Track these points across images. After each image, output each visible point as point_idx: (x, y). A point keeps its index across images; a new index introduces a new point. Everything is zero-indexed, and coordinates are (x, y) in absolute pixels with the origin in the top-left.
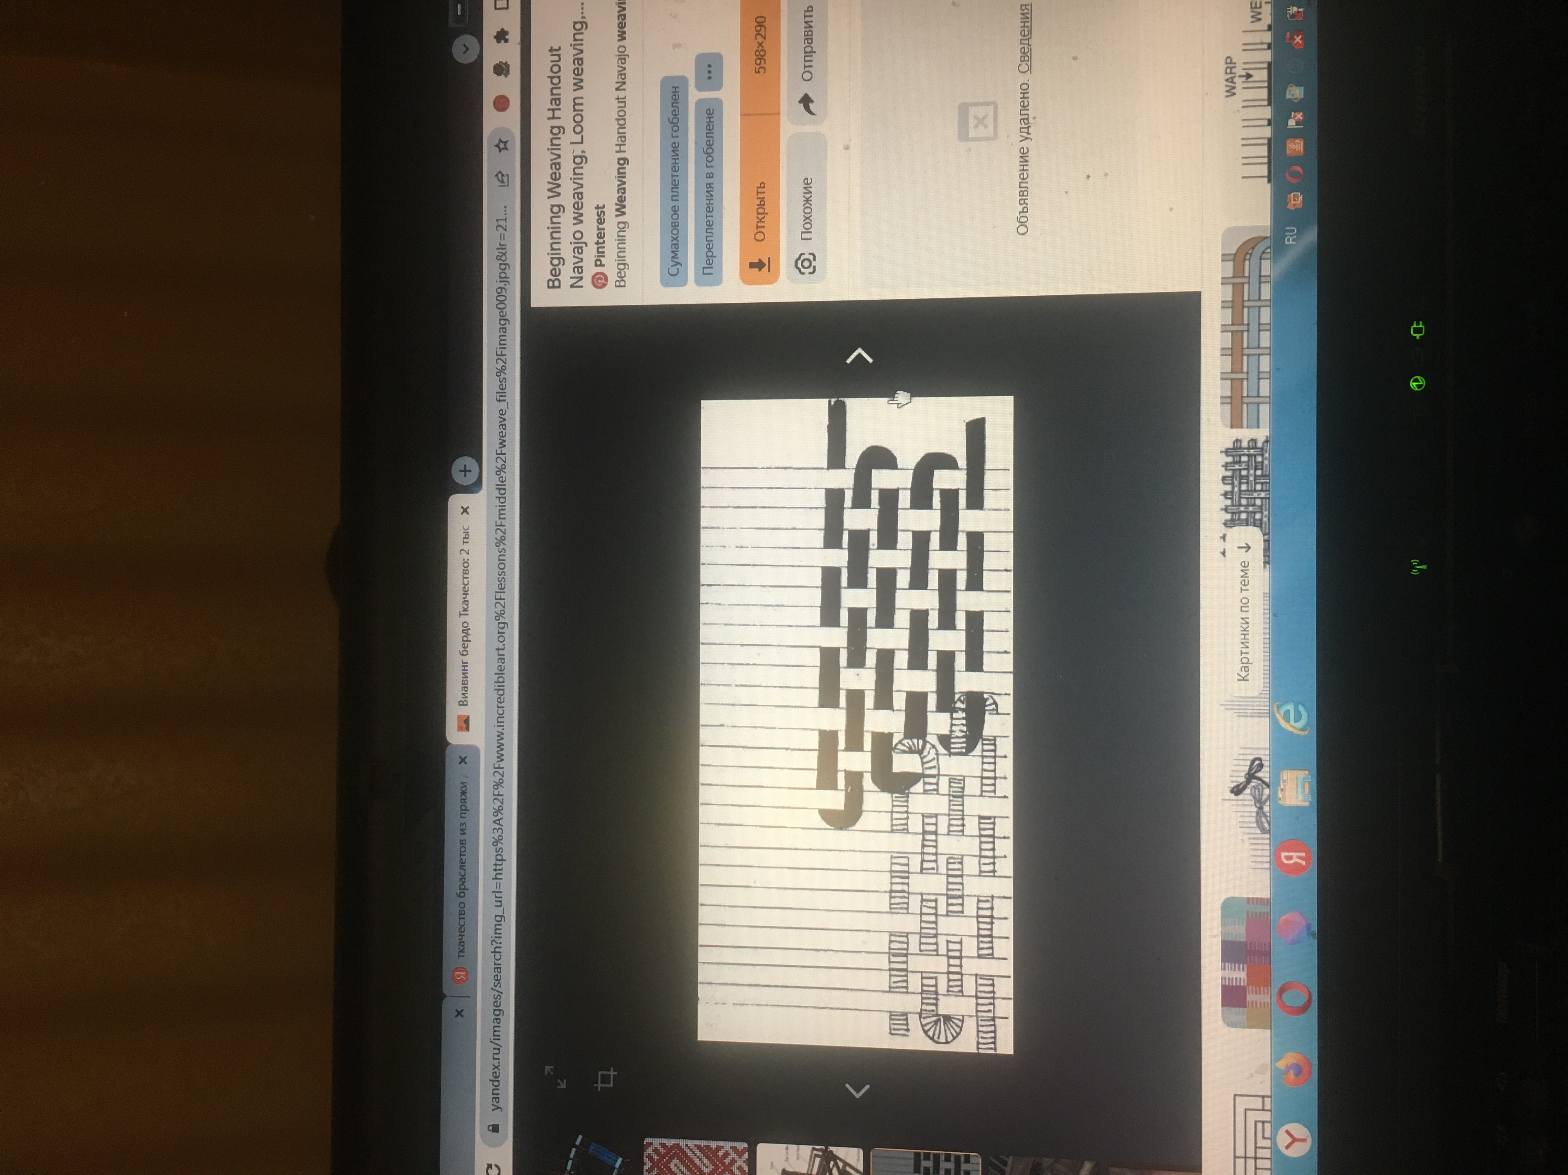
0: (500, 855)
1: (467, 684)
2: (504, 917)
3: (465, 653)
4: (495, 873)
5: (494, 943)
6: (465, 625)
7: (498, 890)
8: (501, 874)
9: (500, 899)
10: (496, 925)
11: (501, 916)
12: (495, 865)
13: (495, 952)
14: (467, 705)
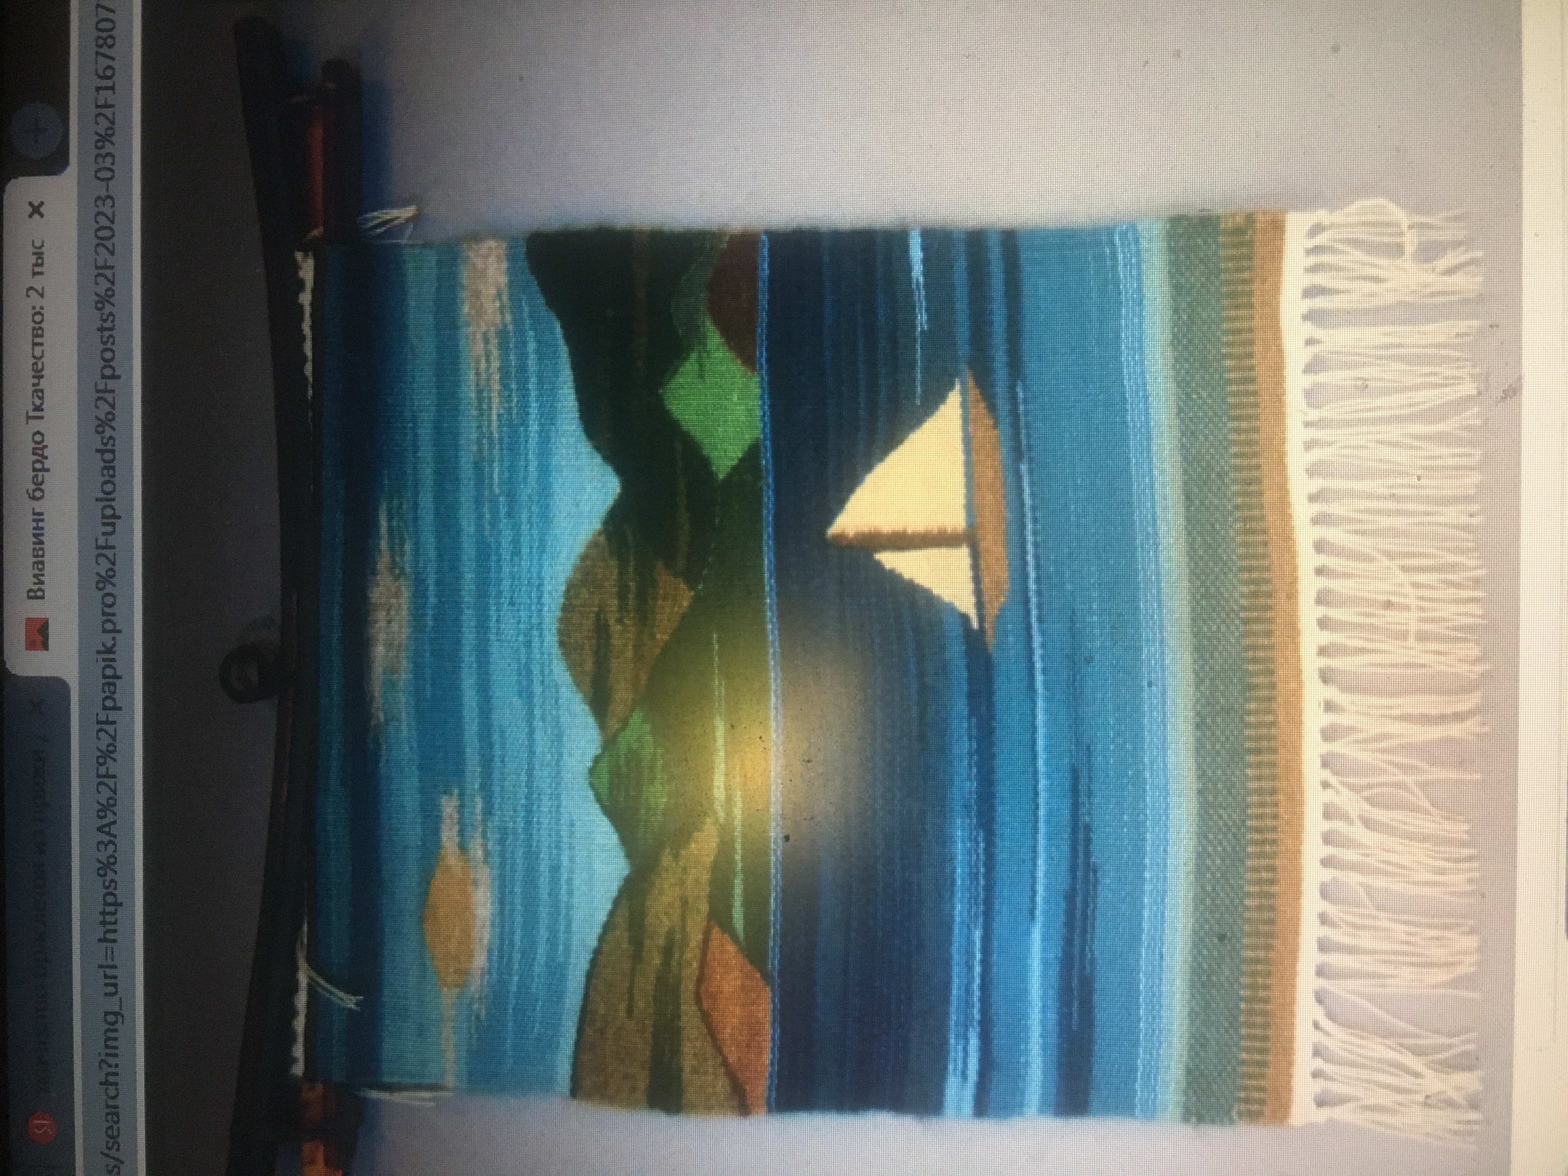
0: (111, 894)
1: (43, 556)
2: (123, 1016)
3: (38, 494)
4: (102, 929)
5: (104, 1066)
6: (38, 438)
7: (110, 962)
8: (115, 931)
9: (112, 981)
10: (106, 1031)
11: (116, 1014)
12: (103, 913)
13: (106, 1083)
14: (42, 597)
